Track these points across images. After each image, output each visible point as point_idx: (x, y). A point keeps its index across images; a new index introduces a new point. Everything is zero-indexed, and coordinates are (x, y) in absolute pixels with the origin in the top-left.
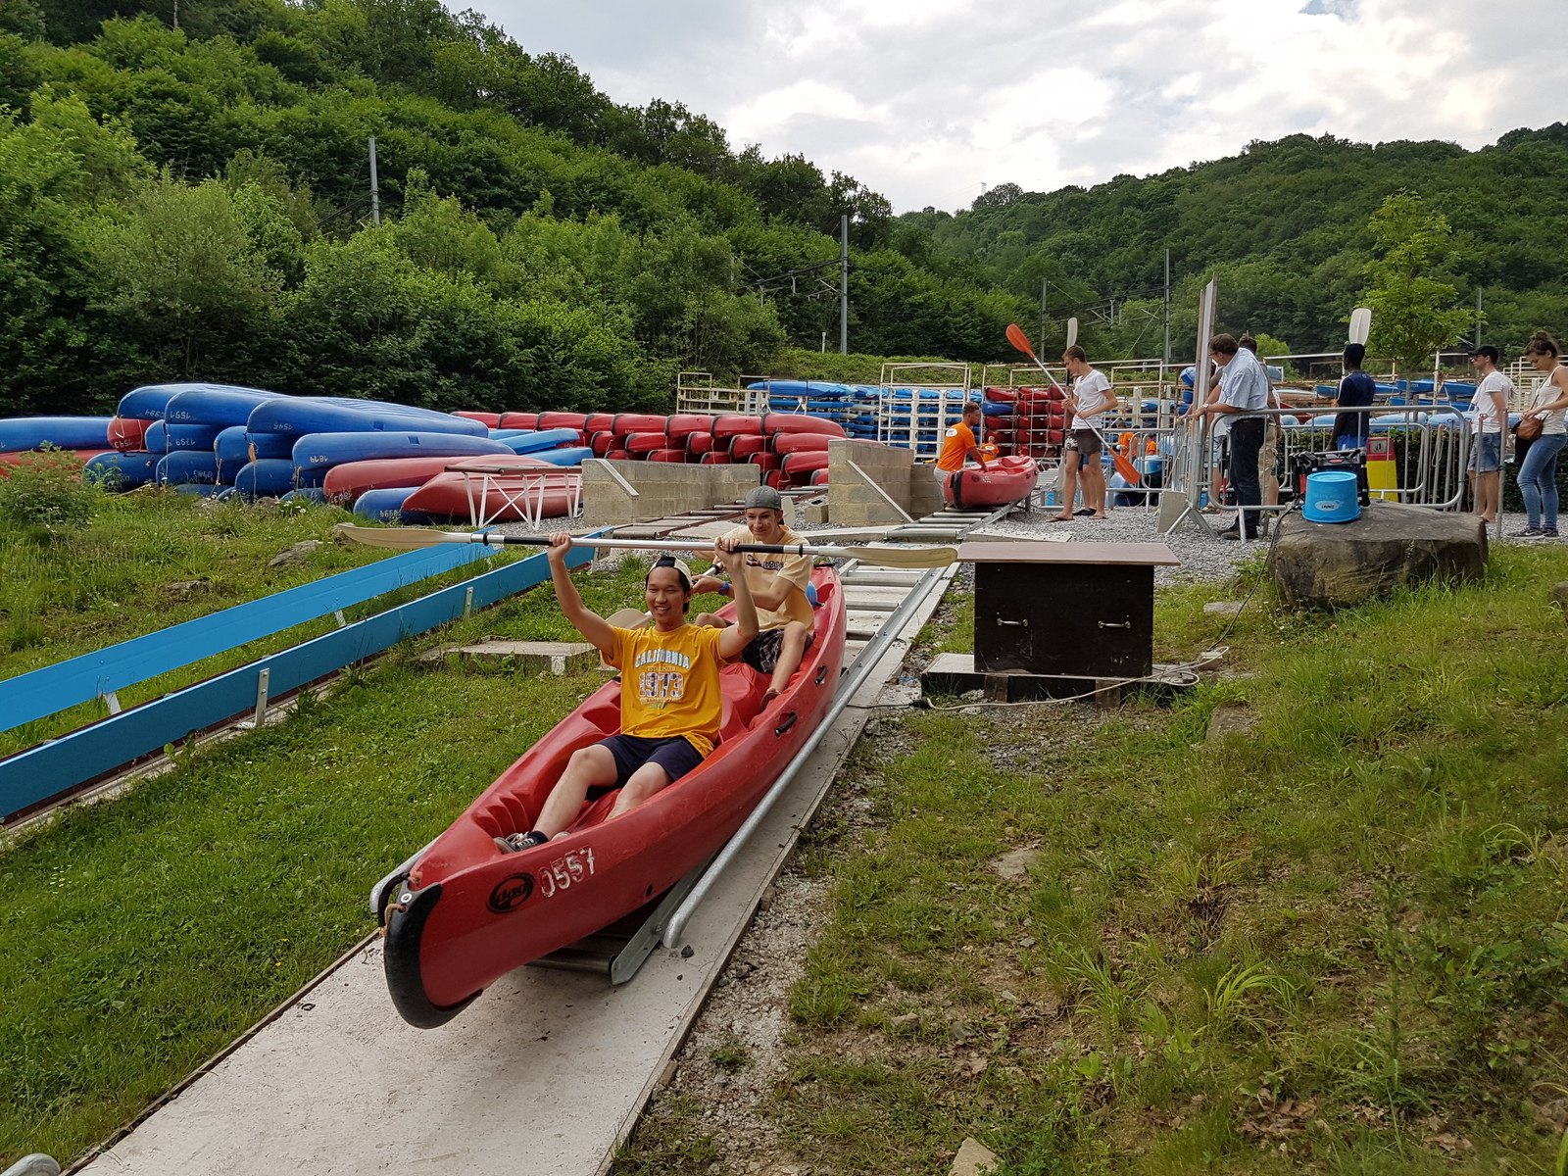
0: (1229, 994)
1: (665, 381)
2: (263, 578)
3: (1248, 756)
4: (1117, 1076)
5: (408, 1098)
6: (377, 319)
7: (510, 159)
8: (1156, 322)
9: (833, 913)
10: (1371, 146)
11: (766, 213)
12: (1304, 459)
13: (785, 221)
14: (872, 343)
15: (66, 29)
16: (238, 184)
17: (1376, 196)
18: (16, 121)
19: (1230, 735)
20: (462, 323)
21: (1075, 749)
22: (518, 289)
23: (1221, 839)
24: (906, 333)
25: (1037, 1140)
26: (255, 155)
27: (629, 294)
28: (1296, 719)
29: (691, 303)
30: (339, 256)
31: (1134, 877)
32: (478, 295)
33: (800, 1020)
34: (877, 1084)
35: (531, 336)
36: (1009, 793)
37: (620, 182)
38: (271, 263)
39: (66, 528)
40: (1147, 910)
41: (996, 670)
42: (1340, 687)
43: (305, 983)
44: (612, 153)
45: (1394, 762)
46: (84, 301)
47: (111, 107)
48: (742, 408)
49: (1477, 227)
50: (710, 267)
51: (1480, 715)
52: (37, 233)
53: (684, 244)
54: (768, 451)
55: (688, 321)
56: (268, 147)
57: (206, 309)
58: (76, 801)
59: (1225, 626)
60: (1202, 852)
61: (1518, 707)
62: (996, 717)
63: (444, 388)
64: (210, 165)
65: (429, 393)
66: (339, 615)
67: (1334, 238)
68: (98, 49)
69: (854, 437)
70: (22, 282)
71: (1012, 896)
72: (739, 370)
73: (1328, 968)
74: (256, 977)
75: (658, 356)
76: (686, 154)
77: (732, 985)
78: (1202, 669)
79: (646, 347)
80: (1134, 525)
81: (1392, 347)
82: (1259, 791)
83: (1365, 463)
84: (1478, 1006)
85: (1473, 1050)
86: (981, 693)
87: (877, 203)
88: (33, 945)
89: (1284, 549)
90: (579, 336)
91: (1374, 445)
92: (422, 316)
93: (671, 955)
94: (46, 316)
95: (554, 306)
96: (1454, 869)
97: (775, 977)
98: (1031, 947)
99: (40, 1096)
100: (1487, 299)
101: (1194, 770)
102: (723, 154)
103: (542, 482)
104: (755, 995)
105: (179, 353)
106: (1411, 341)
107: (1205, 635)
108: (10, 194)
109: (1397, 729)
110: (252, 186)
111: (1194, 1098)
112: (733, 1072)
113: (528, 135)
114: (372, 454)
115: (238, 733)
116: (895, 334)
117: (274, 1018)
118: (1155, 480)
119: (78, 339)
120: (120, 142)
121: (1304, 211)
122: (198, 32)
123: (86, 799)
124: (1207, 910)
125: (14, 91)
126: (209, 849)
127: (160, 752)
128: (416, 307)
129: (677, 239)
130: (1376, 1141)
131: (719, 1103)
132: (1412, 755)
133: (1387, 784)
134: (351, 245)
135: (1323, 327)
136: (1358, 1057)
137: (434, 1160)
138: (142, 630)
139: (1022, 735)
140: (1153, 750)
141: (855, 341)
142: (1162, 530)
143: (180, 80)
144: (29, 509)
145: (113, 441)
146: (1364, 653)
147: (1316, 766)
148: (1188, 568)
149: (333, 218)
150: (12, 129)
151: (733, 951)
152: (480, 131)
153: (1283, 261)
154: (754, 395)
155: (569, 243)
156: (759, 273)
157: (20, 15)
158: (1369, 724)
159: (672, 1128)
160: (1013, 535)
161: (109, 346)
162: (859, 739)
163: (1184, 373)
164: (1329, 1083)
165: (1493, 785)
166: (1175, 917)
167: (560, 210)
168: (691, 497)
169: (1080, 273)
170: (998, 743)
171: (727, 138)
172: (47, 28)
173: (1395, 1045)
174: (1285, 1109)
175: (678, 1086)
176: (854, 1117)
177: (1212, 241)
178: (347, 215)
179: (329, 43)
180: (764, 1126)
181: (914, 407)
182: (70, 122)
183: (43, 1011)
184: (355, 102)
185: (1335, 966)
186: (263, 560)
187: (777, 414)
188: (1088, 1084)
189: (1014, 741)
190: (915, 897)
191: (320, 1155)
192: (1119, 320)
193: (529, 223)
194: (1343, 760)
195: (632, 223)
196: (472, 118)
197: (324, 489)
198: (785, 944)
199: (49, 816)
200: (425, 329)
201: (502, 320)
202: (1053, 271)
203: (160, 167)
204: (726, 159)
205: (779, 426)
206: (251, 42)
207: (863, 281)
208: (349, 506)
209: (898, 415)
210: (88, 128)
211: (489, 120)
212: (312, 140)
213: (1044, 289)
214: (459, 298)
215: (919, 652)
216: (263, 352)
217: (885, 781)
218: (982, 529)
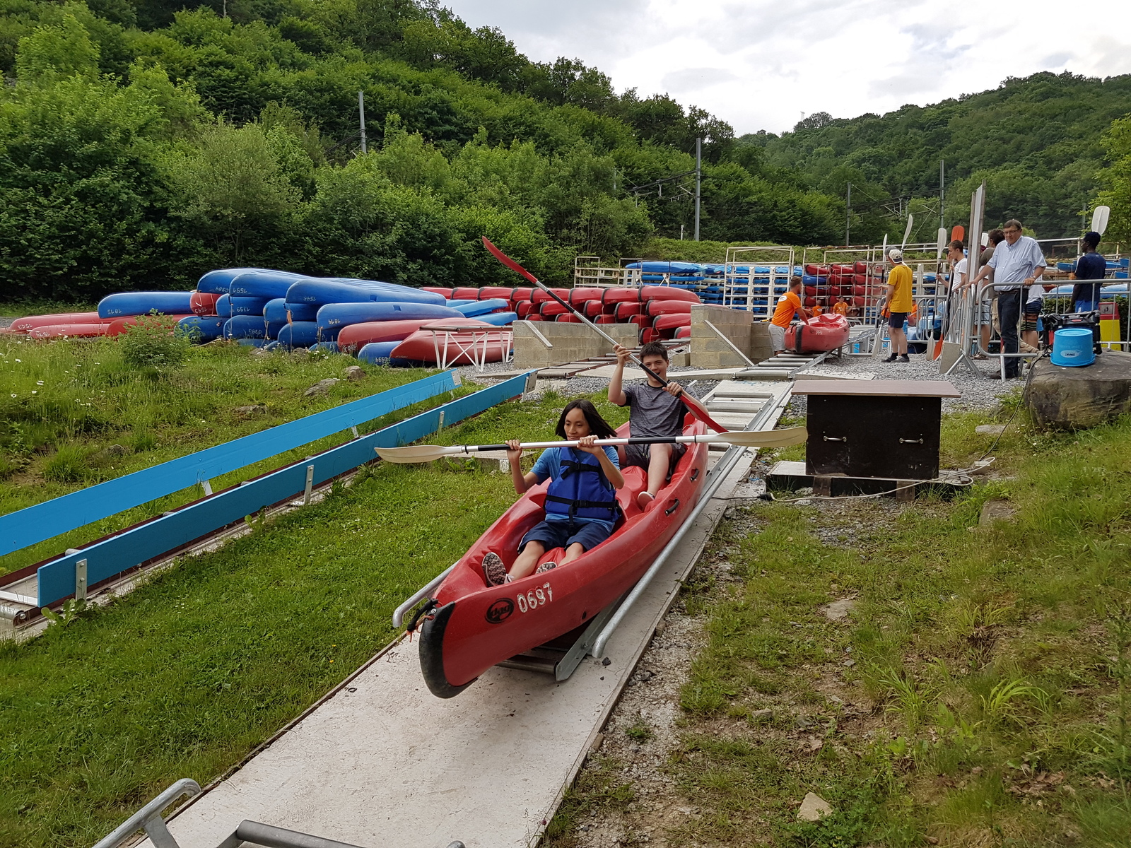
0: (999, 698)
1: (566, 263)
2: (301, 404)
3: (1011, 535)
4: (917, 754)
5: (423, 751)
6: (366, 222)
7: (457, 105)
8: (933, 215)
9: (708, 640)
10: (1100, 80)
11: (640, 138)
12: (1052, 319)
13: (654, 143)
14: (718, 232)
15: (150, 19)
16: (269, 126)
17: (1104, 118)
18: (119, 85)
19: (997, 520)
20: (424, 224)
21: (882, 530)
22: (462, 198)
23: (992, 594)
24: (744, 225)
25: (861, 794)
26: (280, 105)
27: (541, 200)
28: (1047, 510)
29: (587, 206)
30: (340, 177)
31: (926, 620)
32: (435, 203)
33: (687, 710)
34: (743, 755)
35: (472, 233)
36: (834, 561)
37: (534, 118)
38: (292, 182)
39: (168, 368)
40: (936, 641)
41: (823, 473)
42: (1079, 487)
43: (349, 674)
44: (529, 98)
45: (1120, 541)
46: (166, 210)
47: (181, 73)
48: (621, 283)
50: (600, 179)
52: (134, 163)
53: (581, 163)
54: (643, 313)
55: (584, 220)
56: (289, 99)
57: (249, 215)
58: (188, 552)
59: (992, 443)
60: (978, 603)
62: (822, 507)
63: (412, 270)
64: (250, 113)
65: (401, 274)
66: (354, 430)
67: (1071, 150)
68: (172, 32)
69: (704, 303)
70: (125, 197)
71: (837, 632)
72: (619, 254)
73: (1072, 683)
74: (316, 670)
75: (561, 245)
76: (582, 96)
77: (638, 685)
78: (976, 473)
79: (552, 238)
80: (921, 367)
81: (1119, 234)
82: (1019, 560)
83: (1098, 322)
86: (810, 489)
87: (723, 128)
88: (167, 646)
89: (1037, 386)
90: (505, 231)
91: (1103, 308)
92: (396, 219)
93: (595, 663)
94: (141, 220)
95: (488, 210)
97: (668, 681)
98: (852, 666)
99: (179, 744)
101: (970, 545)
102: (609, 95)
103: (486, 337)
104: (655, 692)
105: (230, 246)
107: (976, 449)
108: (114, 136)
109: (1123, 517)
110: (280, 127)
111: (974, 769)
112: (642, 743)
113: (469, 86)
114: (369, 318)
115: (293, 508)
116: (736, 225)
117: (330, 697)
119: (162, 237)
120: (188, 98)
121: (1047, 130)
122: (240, 18)
123: (195, 551)
124: (981, 642)
125: (117, 63)
126: (278, 584)
127: (242, 520)
128: (393, 213)
129: (576, 159)
130: (1109, 802)
131: (633, 763)
133: (1116, 556)
134: (347, 170)
135: (1063, 218)
136: (1094, 743)
137: (442, 793)
138: (221, 439)
139: (842, 520)
140: (939, 531)
141: (705, 231)
142: (943, 371)
143: (228, 53)
144: (142, 355)
145: (194, 308)
146: (1098, 462)
147: (1062, 543)
148: (963, 400)
149: (334, 149)
150: (116, 91)
151: (638, 662)
152: (436, 84)
153: (1031, 168)
154: (630, 273)
155: (499, 164)
156: (636, 182)
157: (120, 10)
158: (1102, 513)
159: (603, 778)
160: (831, 375)
161: (184, 242)
162: (721, 521)
164: (1073, 761)
166: (958, 648)
167: (492, 140)
168: (588, 347)
169: (876, 179)
170: (824, 526)
171: (612, 84)
172: (138, 19)
173: (1123, 735)
174: (1041, 778)
175: (605, 750)
176: (728, 776)
177: (978, 153)
178: (344, 147)
179: (329, 23)
180: (665, 780)
181: (751, 280)
182: (155, 84)
183: (178, 689)
184: (349, 66)
185: (1077, 682)
186: (300, 392)
187: (649, 287)
188: (896, 758)
189: (835, 525)
190: (767, 630)
191: (367, 787)
192: (905, 213)
193: (470, 150)
194: (1082, 539)
195: (543, 148)
196: (430, 75)
197: (338, 343)
198: (674, 659)
199: (171, 562)
200: (398, 229)
201: (451, 221)
202: (856, 177)
203: (216, 116)
204: (611, 99)
205: (650, 295)
206: (276, 25)
207: (712, 186)
208: (355, 354)
209: (738, 286)
210: (167, 89)
211: (442, 77)
212: (319, 94)
213: (849, 190)
214: (421, 206)
215: (763, 459)
216: (288, 246)
217: (741, 551)
218: (806, 371)
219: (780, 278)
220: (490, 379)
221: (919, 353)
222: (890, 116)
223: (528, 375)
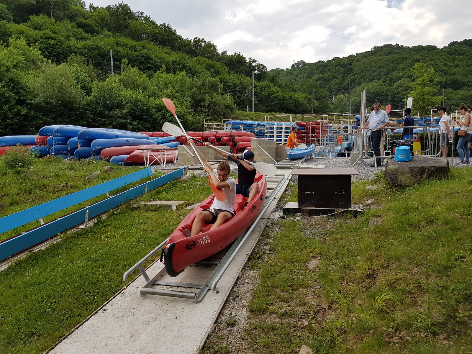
0: (379, 301)
1: (200, 121)
2: (84, 183)
3: (381, 231)
4: (347, 326)
5: (137, 336)
6: (114, 104)
7: (152, 56)
8: (346, 101)
9: (260, 280)
10: (410, 47)
11: (229, 71)
12: (394, 143)
13: (235, 73)
14: (262, 109)
15: (19, 19)
16: (71, 64)
17: (412, 62)
18: (5, 47)
19: (376, 225)
20: (139, 105)
21: (329, 230)
22: (156, 94)
23: (375, 256)
24: (272, 106)
25: (324, 345)
26: (76, 56)
27: (189, 95)
28: (395, 220)
29: (207, 98)
30: (102, 85)
31: (349, 268)
32: (144, 97)
33: (252, 311)
34: (275, 330)
35: (160, 109)
36: (311, 243)
37: (185, 62)
38: (81, 88)
39: (25, 169)
40: (353, 277)
41: (305, 207)
42: (408, 211)
43: (104, 303)
44: (183, 53)
45: (425, 232)
46: (26, 100)
47: (33, 42)
48: (223, 129)
49: (442, 71)
50: (213, 87)
51: (449, 218)
52: (11, 80)
53: (205, 80)
54: (232, 142)
55: (207, 103)
56: (80, 53)
57: (62, 102)
58: (32, 250)
59: (372, 193)
60: (369, 260)
61: (461, 215)
62: (305, 221)
63: (134, 125)
64: (63, 59)
65: (130, 126)
66: (108, 194)
67: (400, 75)
68: (28, 24)
69: (257, 137)
70: (7, 95)
71: (313, 274)
72: (222, 118)
73: (408, 292)
74: (89, 301)
75: (198, 114)
76: (205, 53)
77: (231, 301)
78: (366, 206)
79: (194, 111)
80: (343, 163)
81: (419, 108)
82: (385, 241)
83: (412, 143)
84: (453, 303)
85: (452, 316)
86: (300, 214)
87: (262, 67)
88: (22, 293)
89: (389, 170)
92: (127, 103)
93: (213, 293)
94: (15, 105)
96: (444, 263)
97: (244, 299)
98: (319, 289)
99: (27, 338)
100: (446, 92)
101: (365, 236)
102: (216, 53)
103: (166, 153)
104: (238, 304)
105: (54, 115)
106: (424, 106)
107: (366, 196)
108: (3, 69)
109: (425, 223)
110: (76, 65)
111: (370, 331)
112: (232, 327)
113: (158, 48)
114: (114, 145)
115: (79, 229)
116: (268, 106)
117: (95, 313)
118: (349, 149)
119: (24, 112)
120: (36, 52)
121: (390, 67)
122: (58, 19)
123: (35, 250)
124: (371, 276)
125: (4, 37)
126: (72, 263)
127: (56, 235)
128: (125, 100)
129: (203, 79)
130: (425, 343)
131: (229, 336)
132: (430, 230)
133: (423, 239)
134: (105, 82)
135: (397, 102)
136: (418, 318)
138: (48, 199)
139: (313, 226)
140: (352, 230)
141: (257, 108)
142: (352, 164)
143: (53, 33)
144: (13, 163)
145: (37, 142)
146: (414, 200)
147: (402, 234)
148: (360, 175)
149: (100, 74)
150: (3, 49)
151: (231, 291)
152: (143, 47)
153: (384, 82)
154: (227, 125)
155: (171, 80)
156: (227, 88)
157: (5, 15)
158: (417, 221)
159: (215, 344)
160: (307, 166)
161: (34, 114)
162: (265, 228)
163: (356, 116)
164: (410, 326)
165: (454, 238)
166: (362, 279)
167: (168, 71)
168: (210, 156)
169: (323, 87)
170: (306, 229)
171: (217, 48)
172: (13, 19)
173: (429, 314)
174: (397, 334)
175: (217, 331)
176: (269, 339)
177: (363, 76)
178: (104, 73)
179: (98, 21)
180: (242, 343)
181: (275, 128)
182: (21, 46)
183: (27, 312)
184: (106, 39)
185: (410, 292)
186: (83, 178)
187: (235, 131)
188: (338, 328)
189: (311, 228)
190: (284, 275)
192: (336, 101)
193: (158, 75)
194: (409, 232)
195: (189, 74)
196: (141, 43)
197: (101, 156)
198: (246, 289)
199: (24, 255)
200: (128, 107)
201: (151, 104)
202: (316, 86)
203: (48, 60)
204: (217, 55)
205: (235, 134)
206: (74, 22)
207: (258, 90)
208: (108, 161)
209: (270, 131)
210: (26, 48)
211: (146, 44)
212: (93, 51)
213: (313, 92)
214: (138, 97)
215: (281, 202)
216: (80, 115)
217: (273, 240)
218: (298, 165)
219: (287, 127)
220: (168, 170)
221: (342, 157)
222: (329, 62)
223: (184, 168)
